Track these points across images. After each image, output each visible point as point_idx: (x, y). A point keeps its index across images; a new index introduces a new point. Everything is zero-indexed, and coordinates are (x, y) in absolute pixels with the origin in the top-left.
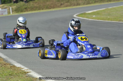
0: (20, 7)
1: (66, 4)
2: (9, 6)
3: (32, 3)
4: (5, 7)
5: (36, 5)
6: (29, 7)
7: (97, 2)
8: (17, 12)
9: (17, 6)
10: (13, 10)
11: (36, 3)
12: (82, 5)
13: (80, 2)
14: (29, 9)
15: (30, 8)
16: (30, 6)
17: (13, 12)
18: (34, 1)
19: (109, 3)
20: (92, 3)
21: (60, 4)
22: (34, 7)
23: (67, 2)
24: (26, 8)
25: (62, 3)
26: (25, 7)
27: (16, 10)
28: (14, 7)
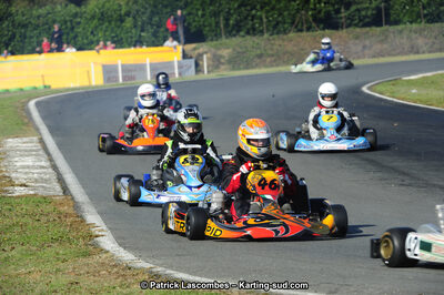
0: (244, 53)
1: (379, 46)
2: (213, 50)
3: (281, 42)
4: (201, 50)
5: (290, 47)
6: (270, 52)
8: (233, 69)
9: (234, 50)
10: (222, 61)
11: (291, 40)
12: (424, 53)
14: (269, 60)
15: (273, 56)
16: (272, 49)
17: (223, 67)
18: (285, 37)
21: (360, 48)
22: (284, 54)
23: (381, 42)
24: (260, 56)
25: (367, 43)
26: (259, 52)
27: (229, 62)
28: (226, 53)
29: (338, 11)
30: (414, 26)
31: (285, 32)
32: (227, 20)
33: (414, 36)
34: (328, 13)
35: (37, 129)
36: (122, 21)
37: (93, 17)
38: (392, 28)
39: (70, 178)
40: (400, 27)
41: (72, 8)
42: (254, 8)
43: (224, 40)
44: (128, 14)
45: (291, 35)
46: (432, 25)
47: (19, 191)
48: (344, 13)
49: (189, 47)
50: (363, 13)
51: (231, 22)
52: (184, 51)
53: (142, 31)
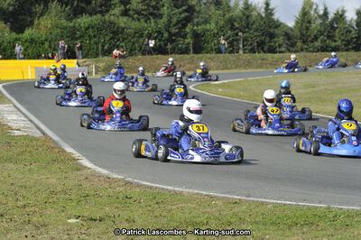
3: (133, 61)
7: (240, 67)
11: (139, 60)
13: (212, 64)
16: (128, 65)
18: (135, 58)
19: (260, 70)
20: (231, 68)
23: (190, 63)
25: (182, 63)
27: (103, 70)
28: (101, 65)
29: (166, 45)
30: (209, 55)
31: (136, 55)
32: (103, 46)
33: (209, 61)
34: (160, 46)
35: (10, 100)
36: (43, 44)
37: (26, 41)
38: (196, 56)
39: (43, 127)
40: (200, 55)
41: (14, 35)
42: (118, 40)
43: (100, 58)
44: (46, 40)
45: (139, 57)
46: (219, 55)
47: (17, 133)
48: (169, 46)
49: (81, 61)
50: (180, 46)
51: (106, 48)
52: (77, 63)
53: (54, 50)
